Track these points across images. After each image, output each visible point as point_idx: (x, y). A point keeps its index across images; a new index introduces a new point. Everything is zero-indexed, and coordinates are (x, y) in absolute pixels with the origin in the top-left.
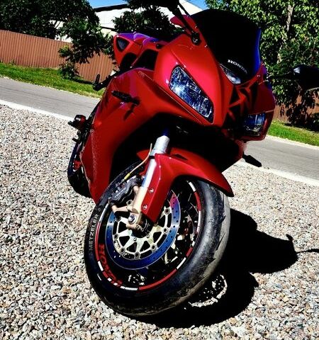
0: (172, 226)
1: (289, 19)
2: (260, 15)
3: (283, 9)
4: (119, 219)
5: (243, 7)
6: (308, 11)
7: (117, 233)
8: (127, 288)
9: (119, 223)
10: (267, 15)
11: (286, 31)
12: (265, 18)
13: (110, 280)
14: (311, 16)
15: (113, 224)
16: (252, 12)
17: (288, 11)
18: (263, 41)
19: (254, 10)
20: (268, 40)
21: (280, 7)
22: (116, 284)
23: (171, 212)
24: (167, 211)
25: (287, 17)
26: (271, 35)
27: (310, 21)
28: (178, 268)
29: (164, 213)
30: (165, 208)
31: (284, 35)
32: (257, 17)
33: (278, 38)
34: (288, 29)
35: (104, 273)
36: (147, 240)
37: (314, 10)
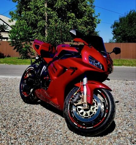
0: (98, 105)
1: (46, 18)
2: (35, 17)
3: (44, 14)
4: (77, 107)
5: (27, 15)
6: (53, 13)
7: (78, 112)
8: (89, 128)
9: (77, 108)
10: (37, 17)
11: (46, 22)
12: (37, 18)
13: (81, 127)
14: (55, 15)
15: (75, 109)
16: (31, 16)
17: (45, 14)
18: (38, 27)
19: (32, 15)
20: (40, 27)
21: (42, 13)
22: (84, 128)
23: (96, 100)
24: (95, 101)
25: (46, 17)
26: (41, 25)
27: (54, 17)
28: (105, 117)
29: (93, 101)
30: (93, 100)
31: (46, 24)
32: (34, 18)
33: (44, 25)
34: (47, 21)
35: (78, 126)
36: (90, 111)
37: (55, 13)
